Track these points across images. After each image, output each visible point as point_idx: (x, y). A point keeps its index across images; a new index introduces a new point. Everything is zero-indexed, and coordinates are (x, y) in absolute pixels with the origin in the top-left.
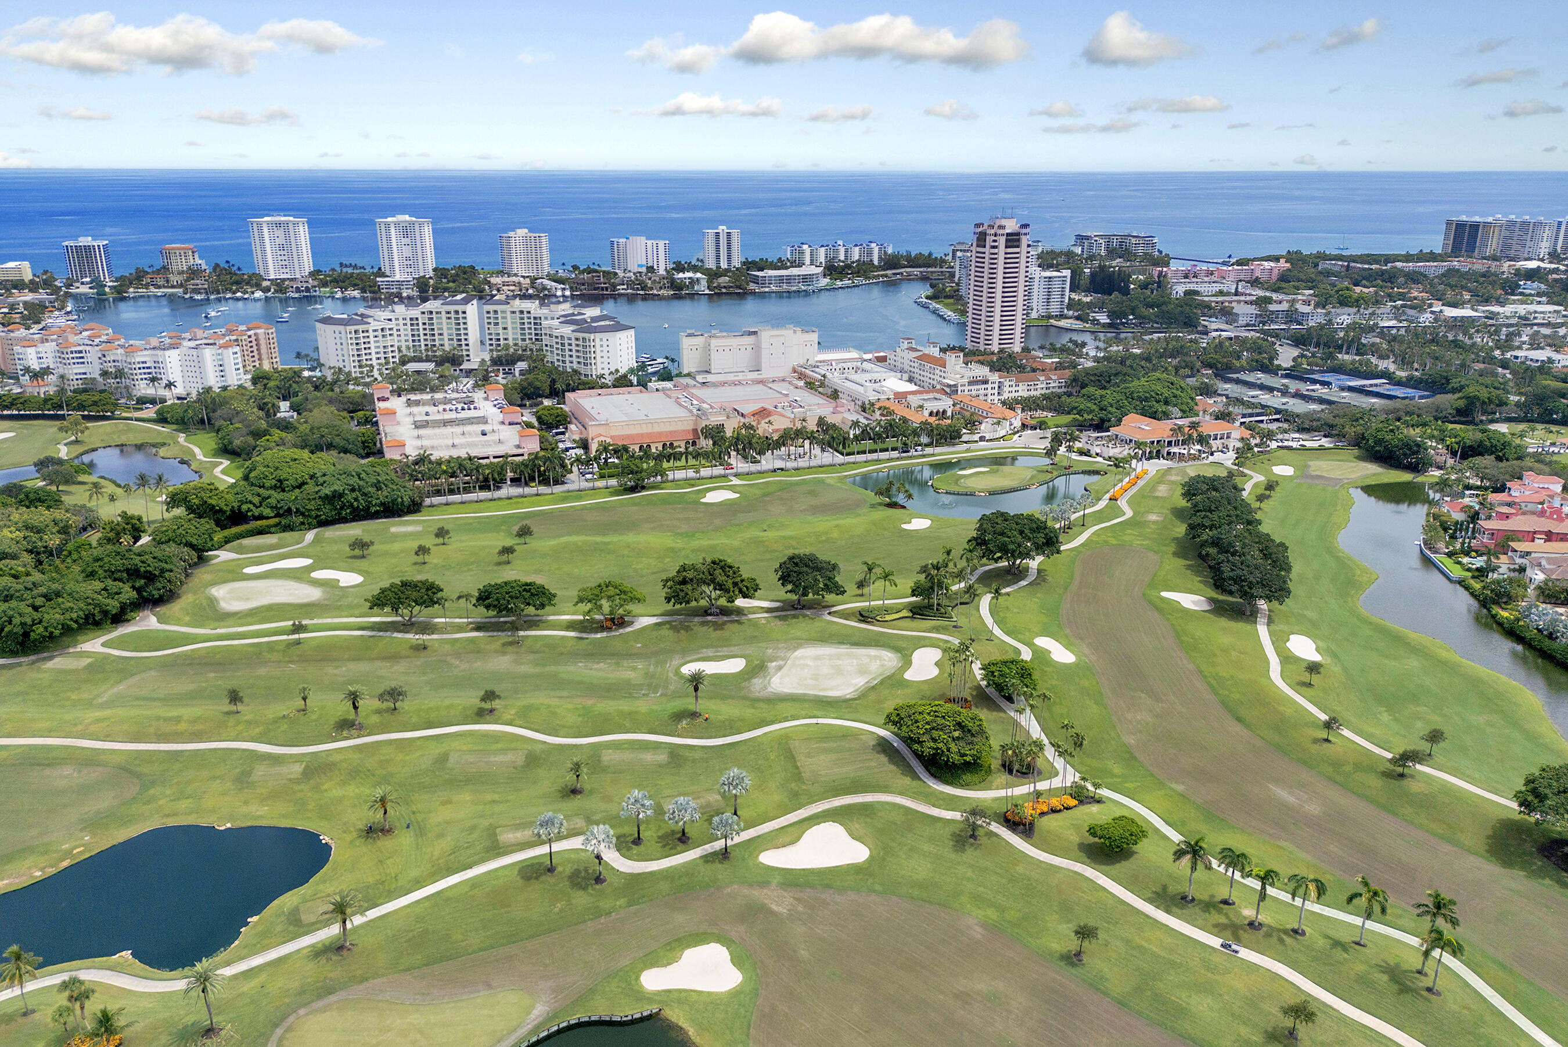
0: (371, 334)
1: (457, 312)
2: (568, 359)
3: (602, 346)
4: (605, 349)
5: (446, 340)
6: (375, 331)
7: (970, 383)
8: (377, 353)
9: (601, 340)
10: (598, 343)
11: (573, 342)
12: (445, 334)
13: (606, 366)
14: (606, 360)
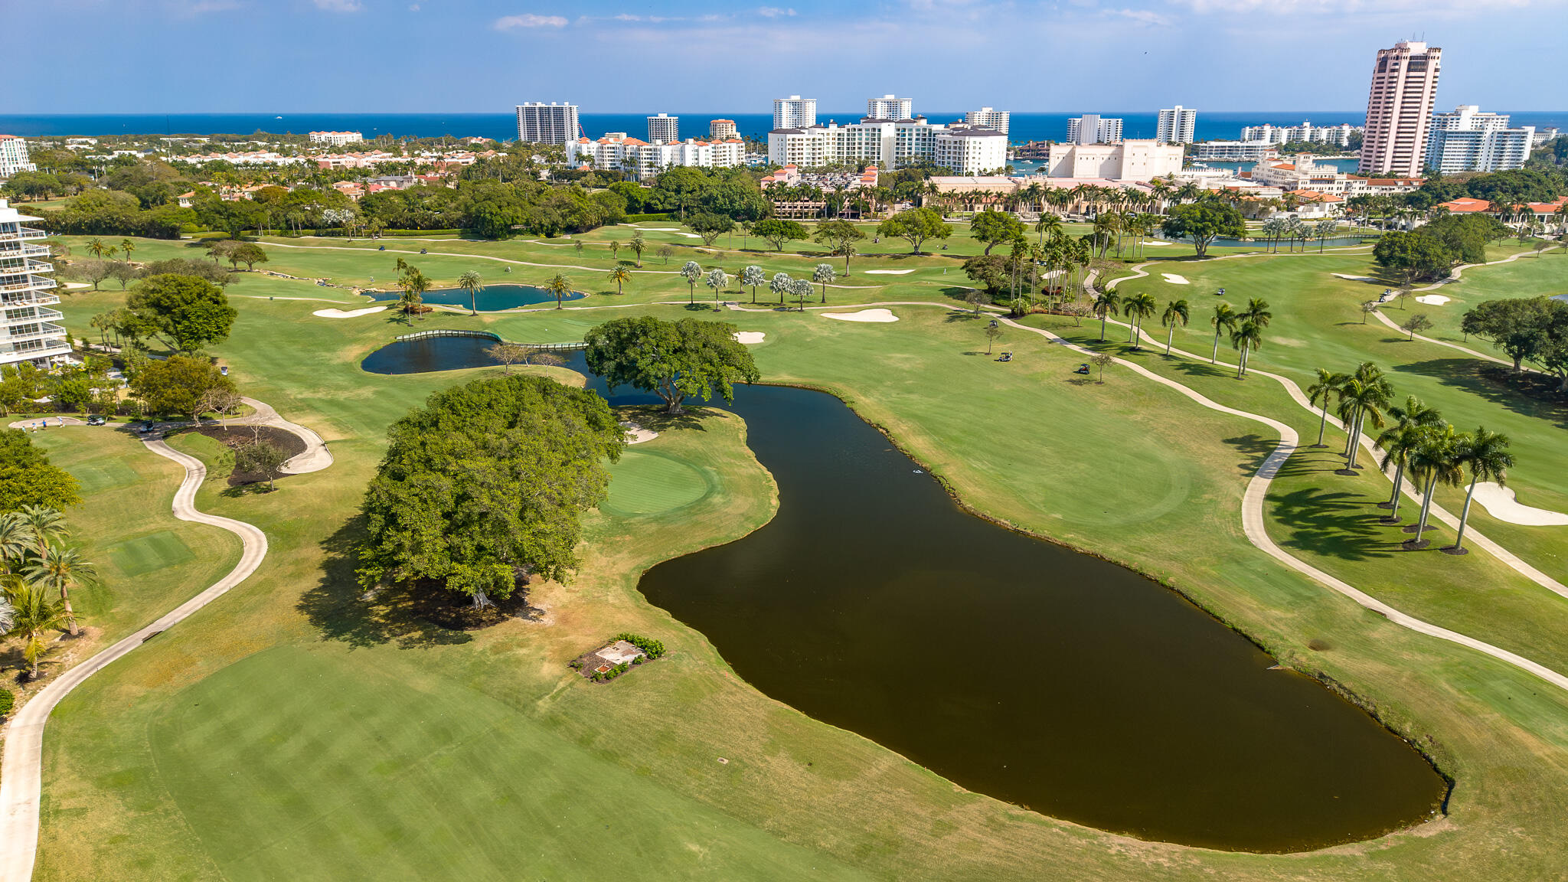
0: (805, 142)
1: (874, 129)
2: (946, 160)
3: (974, 148)
4: (977, 151)
5: (863, 153)
6: (808, 139)
7: (1313, 181)
8: (808, 158)
9: (975, 142)
10: (971, 145)
11: (952, 145)
12: (863, 148)
13: (977, 166)
14: (976, 161)
